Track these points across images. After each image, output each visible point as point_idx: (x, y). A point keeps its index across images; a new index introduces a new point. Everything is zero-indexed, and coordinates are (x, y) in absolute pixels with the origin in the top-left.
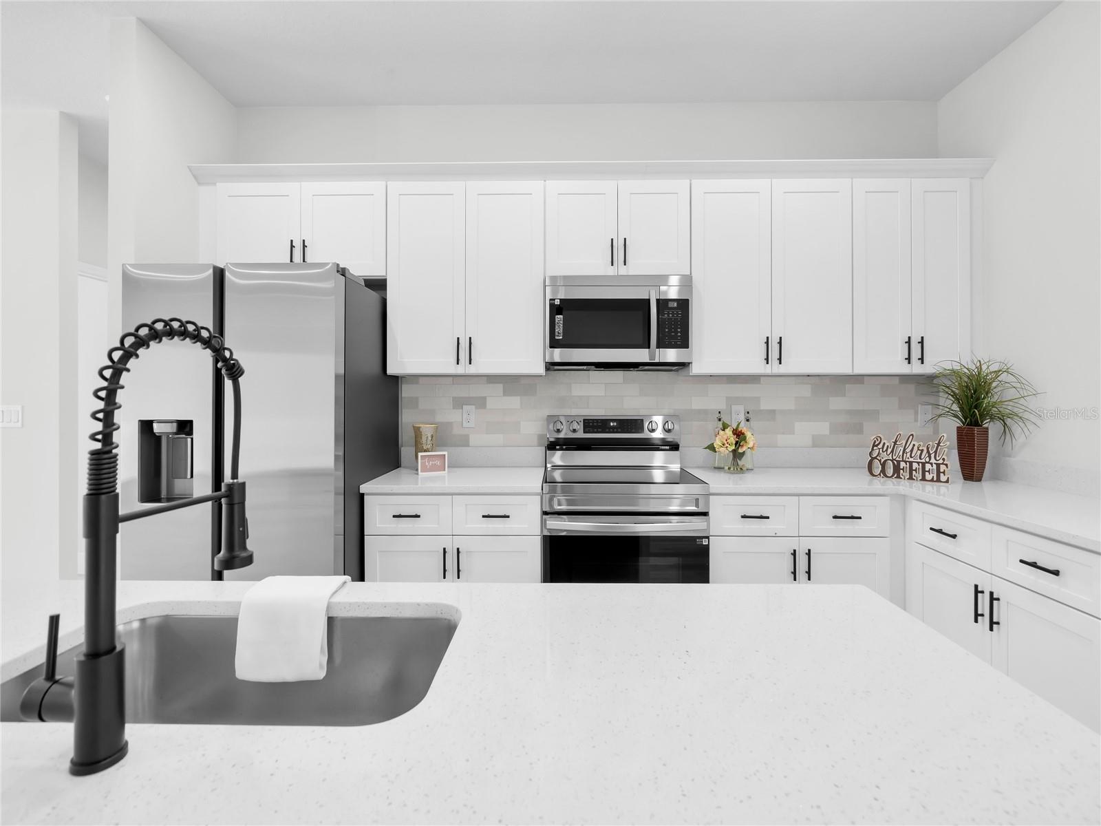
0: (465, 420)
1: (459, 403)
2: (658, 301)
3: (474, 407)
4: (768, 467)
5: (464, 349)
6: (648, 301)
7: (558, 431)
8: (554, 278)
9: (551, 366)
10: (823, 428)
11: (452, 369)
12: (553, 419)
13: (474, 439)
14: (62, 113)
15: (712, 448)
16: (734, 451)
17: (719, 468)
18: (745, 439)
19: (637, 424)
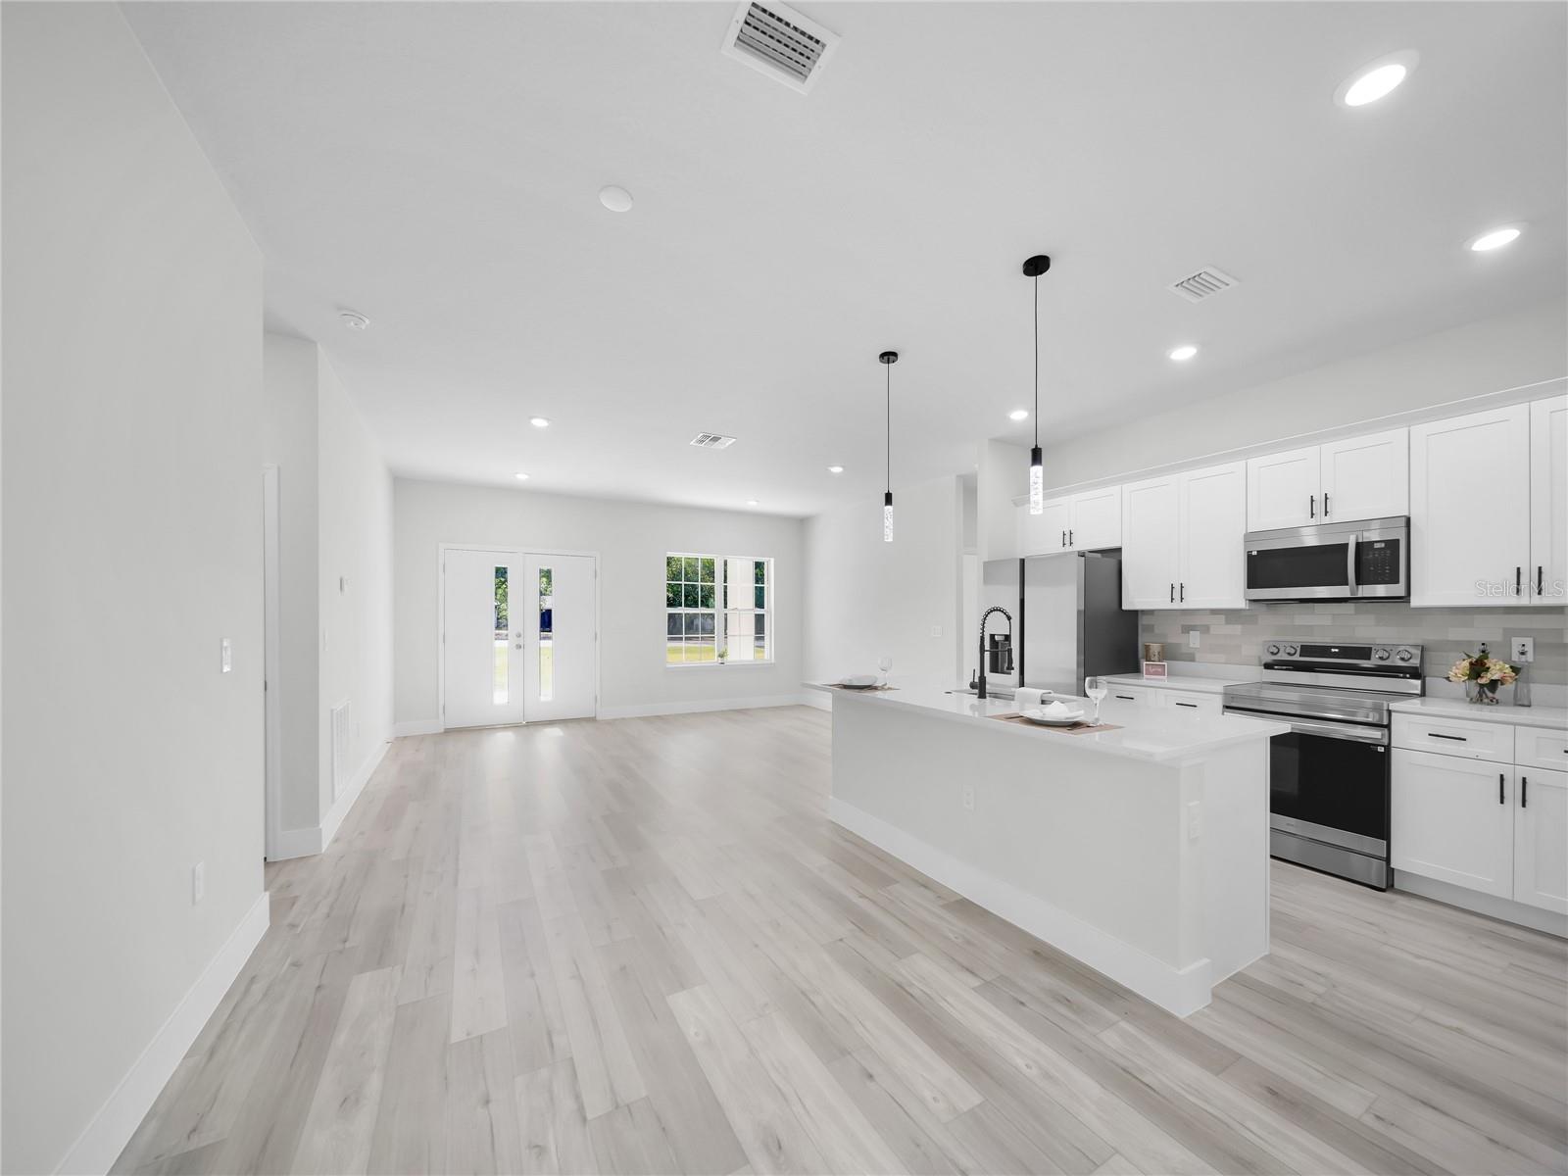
1: (1187, 629)
2: (1356, 544)
3: (1198, 632)
5: (1178, 591)
6: (1345, 545)
7: (1275, 653)
8: (1252, 533)
11: (1171, 606)
12: (1269, 645)
13: (1199, 656)
19: (1365, 652)
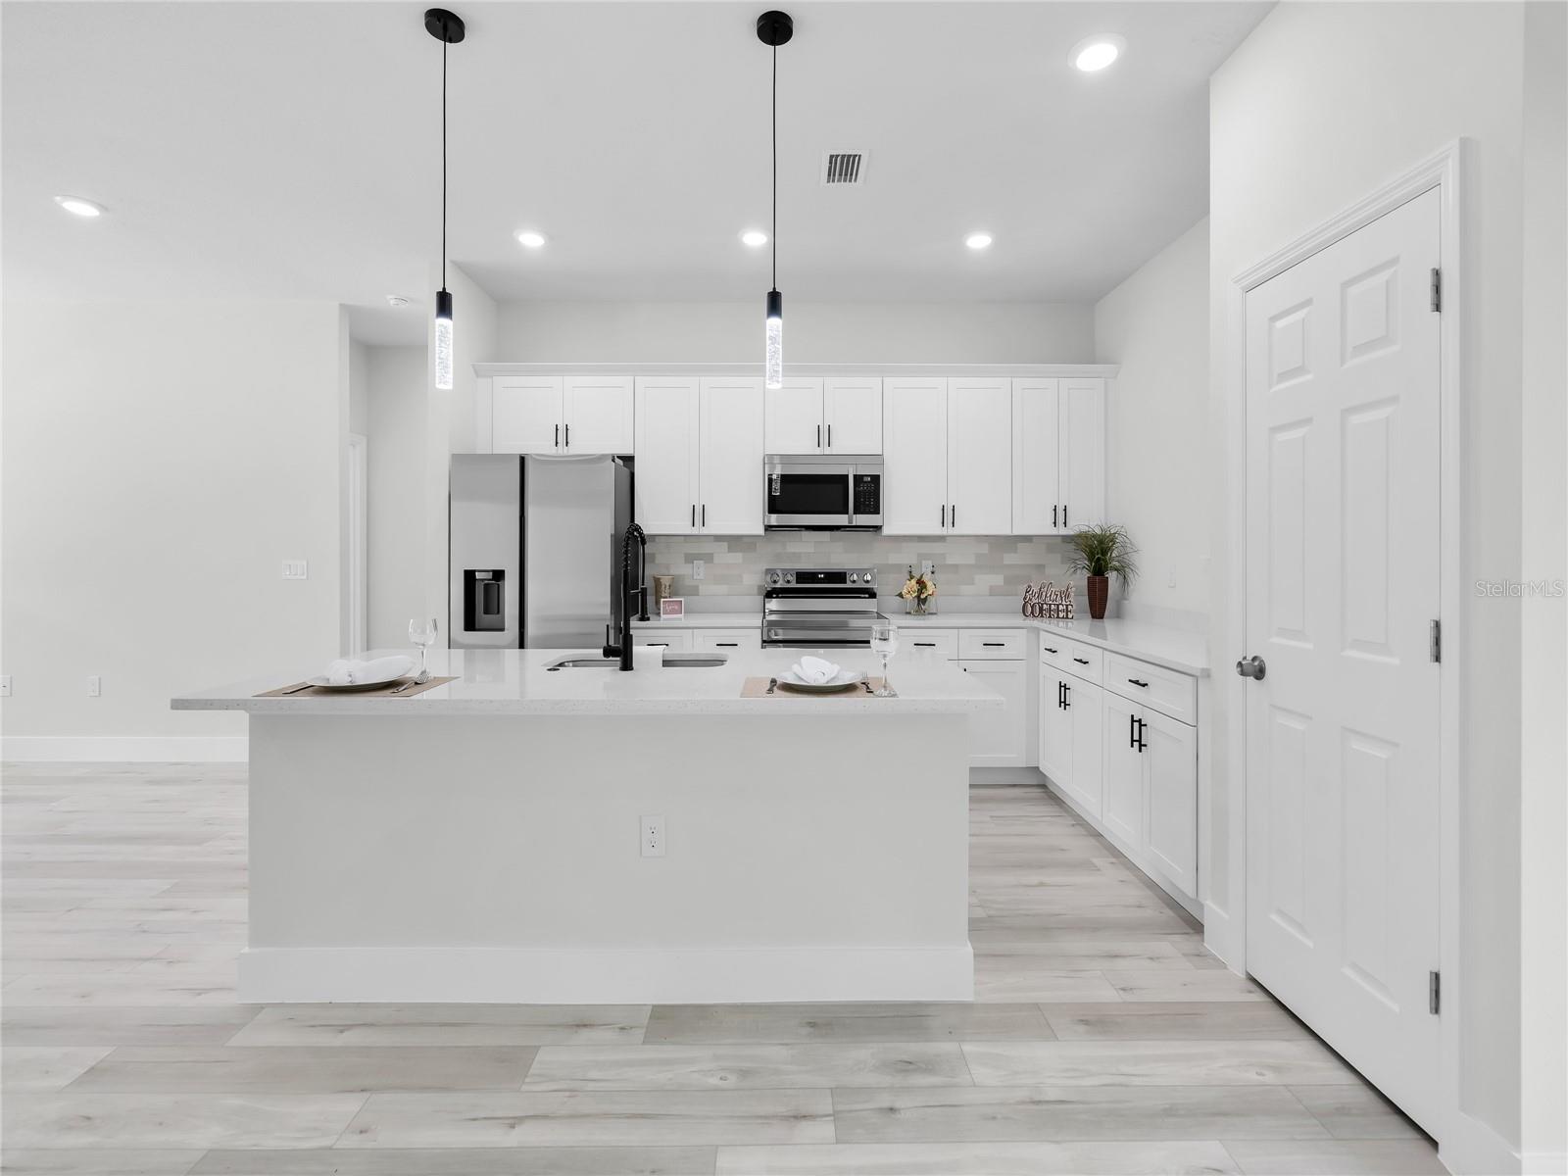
0: (696, 573)
1: (690, 559)
2: (855, 476)
3: (702, 562)
4: (948, 612)
5: (698, 514)
6: (847, 476)
7: (775, 582)
8: (771, 456)
9: (768, 528)
10: (997, 580)
11: (689, 530)
12: (770, 572)
13: (702, 589)
14: (341, 305)
15: (901, 595)
16: (918, 597)
17: (909, 613)
18: (925, 587)
19: (840, 577)
